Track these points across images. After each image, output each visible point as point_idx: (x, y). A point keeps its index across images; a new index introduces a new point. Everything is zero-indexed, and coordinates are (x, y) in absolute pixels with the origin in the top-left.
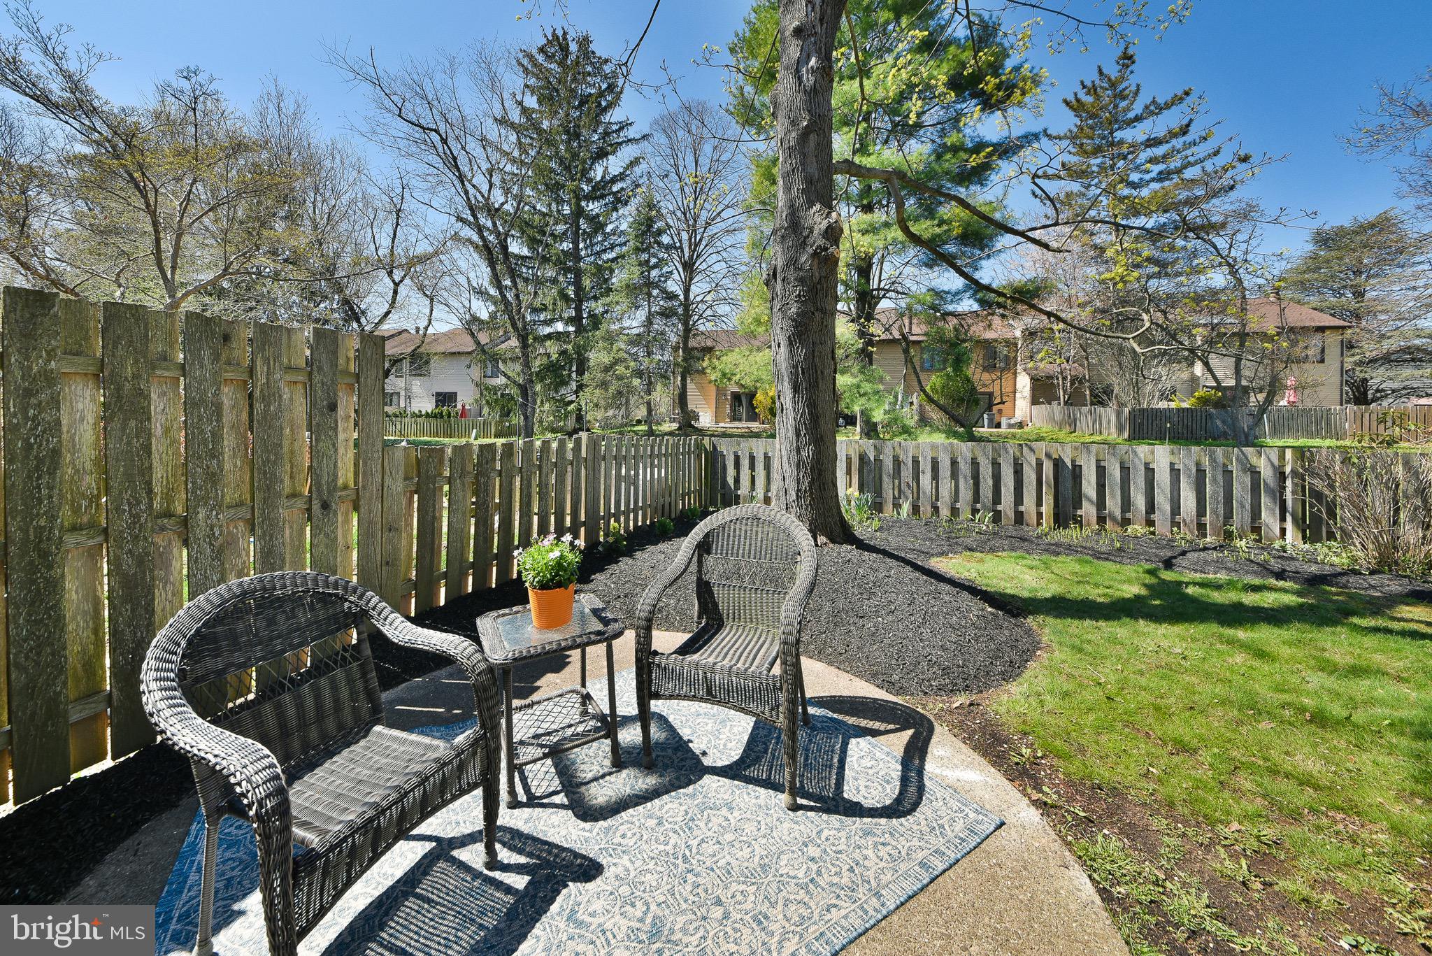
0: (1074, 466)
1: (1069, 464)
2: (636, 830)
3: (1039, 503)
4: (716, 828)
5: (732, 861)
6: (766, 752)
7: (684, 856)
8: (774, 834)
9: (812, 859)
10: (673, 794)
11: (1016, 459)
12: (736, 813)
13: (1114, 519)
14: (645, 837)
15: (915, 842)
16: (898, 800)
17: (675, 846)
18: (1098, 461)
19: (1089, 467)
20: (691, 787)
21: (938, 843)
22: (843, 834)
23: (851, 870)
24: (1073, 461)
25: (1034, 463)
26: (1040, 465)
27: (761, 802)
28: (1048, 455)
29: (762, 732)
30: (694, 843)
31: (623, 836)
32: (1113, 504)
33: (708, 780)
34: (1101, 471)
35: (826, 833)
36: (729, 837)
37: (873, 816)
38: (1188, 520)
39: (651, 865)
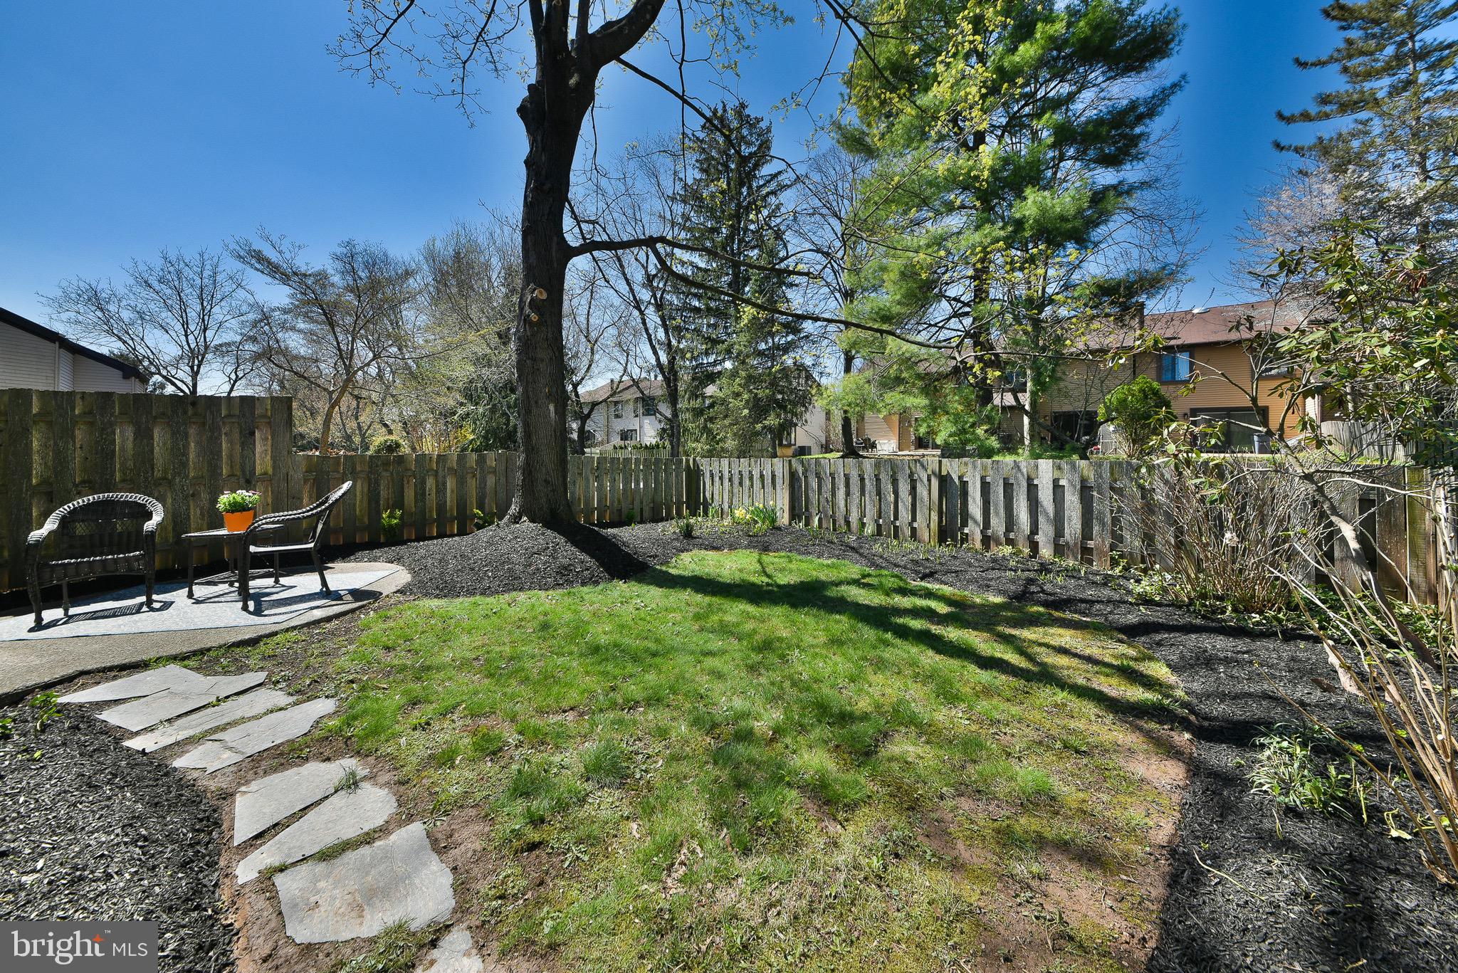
0: (962, 482)
1: (957, 481)
3: (930, 521)
11: (912, 476)
13: (998, 539)
18: (983, 478)
19: (974, 483)
24: (960, 478)
25: (925, 480)
26: (930, 481)
28: (933, 471)
32: (997, 524)
34: (985, 487)
38: (1071, 543)
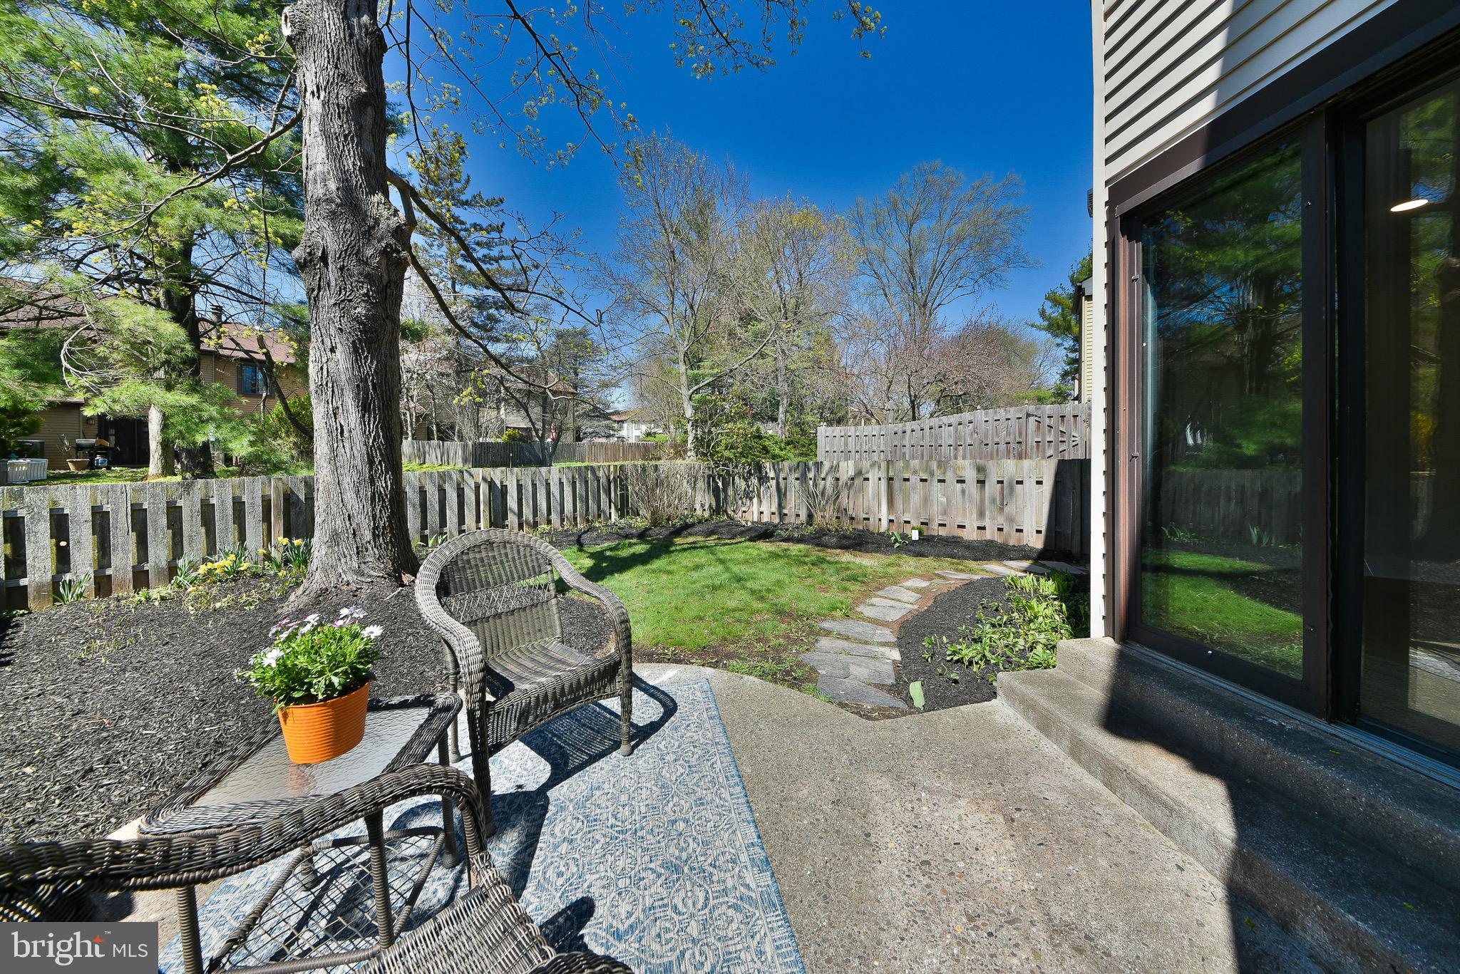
0: (502, 486)
1: (499, 486)
2: (562, 863)
3: (478, 521)
4: (609, 804)
5: (649, 802)
6: (561, 747)
7: (619, 832)
8: (642, 771)
9: (676, 760)
10: (546, 822)
11: (458, 484)
12: (606, 786)
13: (528, 524)
14: (577, 856)
15: (696, 714)
16: (664, 705)
17: (604, 836)
18: (518, 481)
19: (512, 486)
20: (550, 807)
21: (703, 706)
22: (668, 739)
23: (695, 747)
24: (502, 482)
25: (473, 486)
26: (477, 487)
27: (607, 768)
28: (484, 479)
29: (539, 741)
30: (612, 821)
31: (560, 874)
32: (528, 513)
33: (552, 794)
34: (520, 487)
35: (662, 746)
36: (624, 798)
37: (666, 721)
39: (610, 859)
